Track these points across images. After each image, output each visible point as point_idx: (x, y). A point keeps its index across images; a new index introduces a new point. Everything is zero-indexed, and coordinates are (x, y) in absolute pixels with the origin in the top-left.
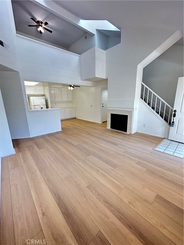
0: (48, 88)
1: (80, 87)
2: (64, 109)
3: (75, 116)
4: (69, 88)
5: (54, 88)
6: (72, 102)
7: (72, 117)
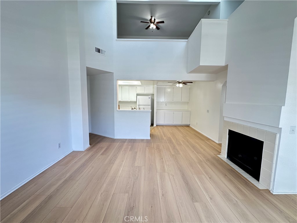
0: (156, 86)
1: (192, 82)
2: (173, 112)
3: (189, 124)
4: (178, 85)
5: (165, 86)
6: (188, 103)
7: (183, 123)
